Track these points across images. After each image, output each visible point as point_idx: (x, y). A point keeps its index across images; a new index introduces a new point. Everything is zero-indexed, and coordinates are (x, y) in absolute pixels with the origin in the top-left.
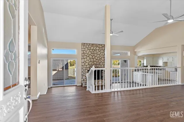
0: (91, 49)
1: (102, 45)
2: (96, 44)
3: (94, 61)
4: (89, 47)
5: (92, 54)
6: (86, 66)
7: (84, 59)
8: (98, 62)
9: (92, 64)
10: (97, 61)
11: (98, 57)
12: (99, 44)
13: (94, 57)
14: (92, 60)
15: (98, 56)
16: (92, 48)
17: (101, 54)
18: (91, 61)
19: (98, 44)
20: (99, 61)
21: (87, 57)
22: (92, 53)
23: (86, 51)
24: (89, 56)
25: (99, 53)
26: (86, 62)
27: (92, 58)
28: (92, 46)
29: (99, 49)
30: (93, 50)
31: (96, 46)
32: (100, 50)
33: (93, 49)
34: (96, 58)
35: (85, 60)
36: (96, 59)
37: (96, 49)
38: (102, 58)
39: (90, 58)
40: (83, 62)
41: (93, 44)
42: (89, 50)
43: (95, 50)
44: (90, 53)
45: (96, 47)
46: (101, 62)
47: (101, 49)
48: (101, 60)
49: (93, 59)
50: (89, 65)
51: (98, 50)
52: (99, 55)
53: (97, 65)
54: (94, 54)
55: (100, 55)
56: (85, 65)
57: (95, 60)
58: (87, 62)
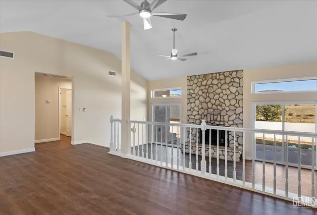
0: (202, 85)
1: (225, 74)
2: (212, 74)
3: (208, 108)
4: (198, 82)
5: (204, 95)
6: (195, 116)
7: (191, 103)
8: (217, 109)
9: (203, 113)
10: (214, 106)
11: (216, 100)
12: (219, 73)
13: (208, 100)
14: (204, 105)
15: (217, 97)
16: (204, 83)
17: (222, 92)
18: (202, 108)
19: (216, 73)
20: (218, 107)
21: (196, 100)
22: (203, 93)
23: (194, 90)
24: (198, 99)
25: (219, 91)
26: (194, 110)
27: (205, 102)
28: (204, 79)
29: (218, 83)
30: (207, 87)
31: (212, 77)
32: (219, 85)
33: (206, 85)
34: (213, 101)
35: (193, 105)
36: (213, 105)
37: (212, 84)
38: (224, 100)
39: (201, 103)
40: (190, 110)
41: (205, 76)
42: (200, 87)
43: (209, 87)
44: (200, 93)
45: (213, 80)
46: (223, 109)
47: (223, 82)
48: (223, 105)
49: (207, 103)
50: (199, 114)
51: (217, 85)
52: (219, 94)
53: (214, 115)
54: (208, 94)
55: (221, 95)
56: (192, 115)
57: (210, 105)
58: (196, 108)
